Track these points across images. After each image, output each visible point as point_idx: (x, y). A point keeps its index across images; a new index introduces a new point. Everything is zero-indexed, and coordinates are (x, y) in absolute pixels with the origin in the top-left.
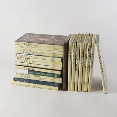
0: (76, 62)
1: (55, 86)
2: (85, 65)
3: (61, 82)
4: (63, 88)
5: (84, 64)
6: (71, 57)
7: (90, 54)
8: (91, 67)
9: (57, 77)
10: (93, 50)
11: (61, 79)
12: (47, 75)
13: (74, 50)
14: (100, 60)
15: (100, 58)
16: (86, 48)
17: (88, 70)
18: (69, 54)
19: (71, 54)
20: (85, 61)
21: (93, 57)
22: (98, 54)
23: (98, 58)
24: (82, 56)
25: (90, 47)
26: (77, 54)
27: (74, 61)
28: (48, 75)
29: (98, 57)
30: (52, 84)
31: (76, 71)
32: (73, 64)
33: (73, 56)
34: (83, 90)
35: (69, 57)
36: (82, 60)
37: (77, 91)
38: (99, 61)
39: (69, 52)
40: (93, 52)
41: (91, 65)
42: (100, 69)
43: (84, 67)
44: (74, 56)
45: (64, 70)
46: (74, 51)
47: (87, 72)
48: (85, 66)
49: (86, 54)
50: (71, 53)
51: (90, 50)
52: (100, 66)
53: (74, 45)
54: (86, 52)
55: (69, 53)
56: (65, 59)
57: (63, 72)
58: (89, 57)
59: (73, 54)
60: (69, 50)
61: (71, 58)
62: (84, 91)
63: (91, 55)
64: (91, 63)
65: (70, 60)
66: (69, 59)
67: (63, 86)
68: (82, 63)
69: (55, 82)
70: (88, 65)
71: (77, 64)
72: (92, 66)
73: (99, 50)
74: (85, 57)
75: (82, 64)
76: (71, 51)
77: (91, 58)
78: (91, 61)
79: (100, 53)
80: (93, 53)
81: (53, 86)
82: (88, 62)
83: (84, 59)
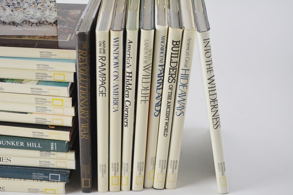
0: (126, 99)
1: (55, 179)
2: (159, 104)
3: (72, 166)
4: (83, 185)
5: (155, 101)
6: (107, 81)
7: (175, 69)
8: (177, 112)
9: (57, 151)
10: (188, 54)
11: (72, 155)
12: (22, 144)
13: (116, 58)
14: (212, 89)
15: (211, 80)
16: (162, 49)
17: (167, 124)
18: (98, 74)
19: (106, 72)
20: (160, 91)
21: (186, 77)
22: (204, 68)
23: (206, 82)
24: (145, 77)
25: (178, 44)
26: (127, 70)
27: (116, 93)
28: (26, 144)
29: (205, 76)
30: (42, 175)
31: (125, 128)
32: (116, 104)
33: (112, 78)
34: (148, 184)
35: (99, 83)
36: (146, 89)
37: (131, 189)
38: (207, 90)
39: (98, 64)
40: (186, 61)
41: (177, 105)
42: (210, 118)
43: (153, 111)
44: (117, 77)
45: (81, 126)
46: (116, 61)
47: (166, 130)
48: (158, 108)
49: (160, 68)
50: (107, 67)
51: (177, 54)
52: (209, 108)
53: (117, 39)
54: (161, 61)
55: (98, 70)
56: (84, 90)
57: (81, 133)
58: (174, 77)
59: (112, 70)
60: (98, 58)
61: (106, 85)
62: (153, 187)
63: (181, 72)
64: (178, 99)
65: (102, 93)
66: (99, 89)
67: (83, 180)
68: (148, 98)
69: (51, 166)
70: (168, 107)
71: (127, 103)
72: (183, 107)
73: (208, 55)
74: (156, 78)
75: (148, 103)
76: (106, 62)
77: (181, 81)
78: (179, 92)
79: (214, 66)
80: (186, 66)
81: (48, 180)
82: (169, 97)
83: (155, 84)
